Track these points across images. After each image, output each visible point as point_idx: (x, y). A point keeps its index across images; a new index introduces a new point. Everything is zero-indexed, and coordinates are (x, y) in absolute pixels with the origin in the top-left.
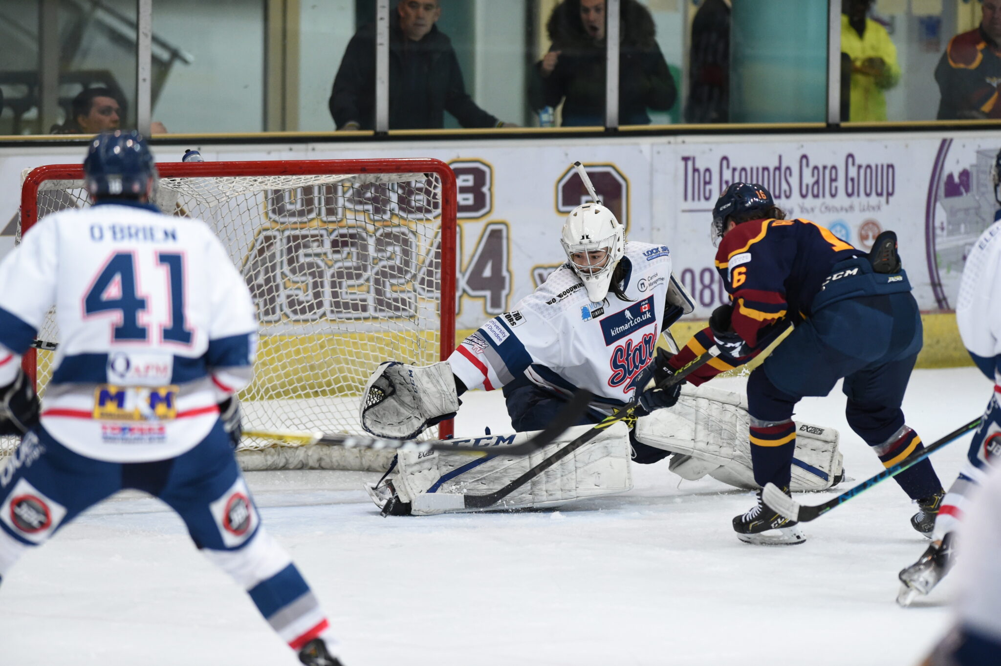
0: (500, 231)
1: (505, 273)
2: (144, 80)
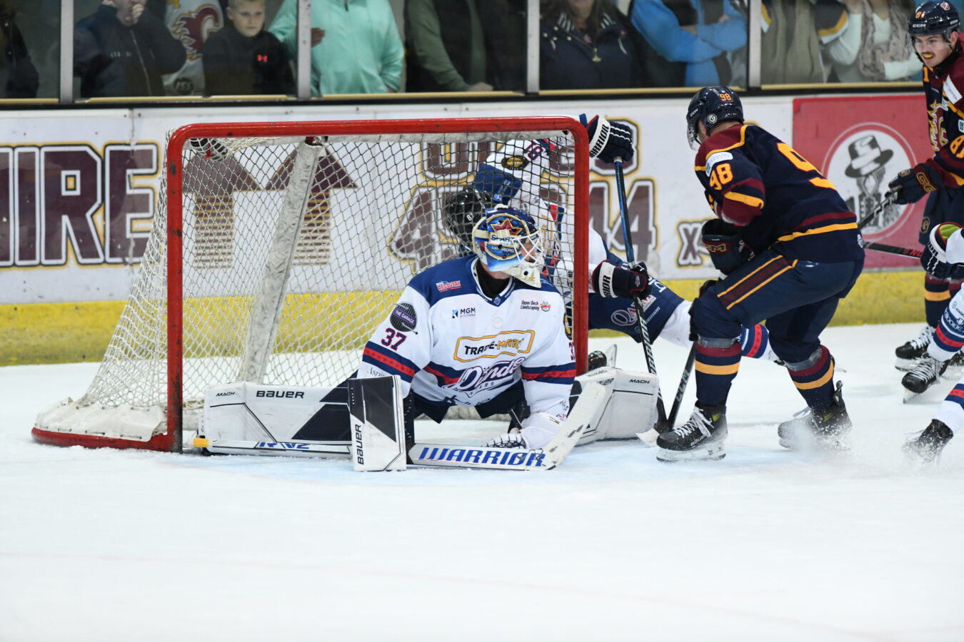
0: (646, 188)
1: (651, 228)
2: (305, 42)
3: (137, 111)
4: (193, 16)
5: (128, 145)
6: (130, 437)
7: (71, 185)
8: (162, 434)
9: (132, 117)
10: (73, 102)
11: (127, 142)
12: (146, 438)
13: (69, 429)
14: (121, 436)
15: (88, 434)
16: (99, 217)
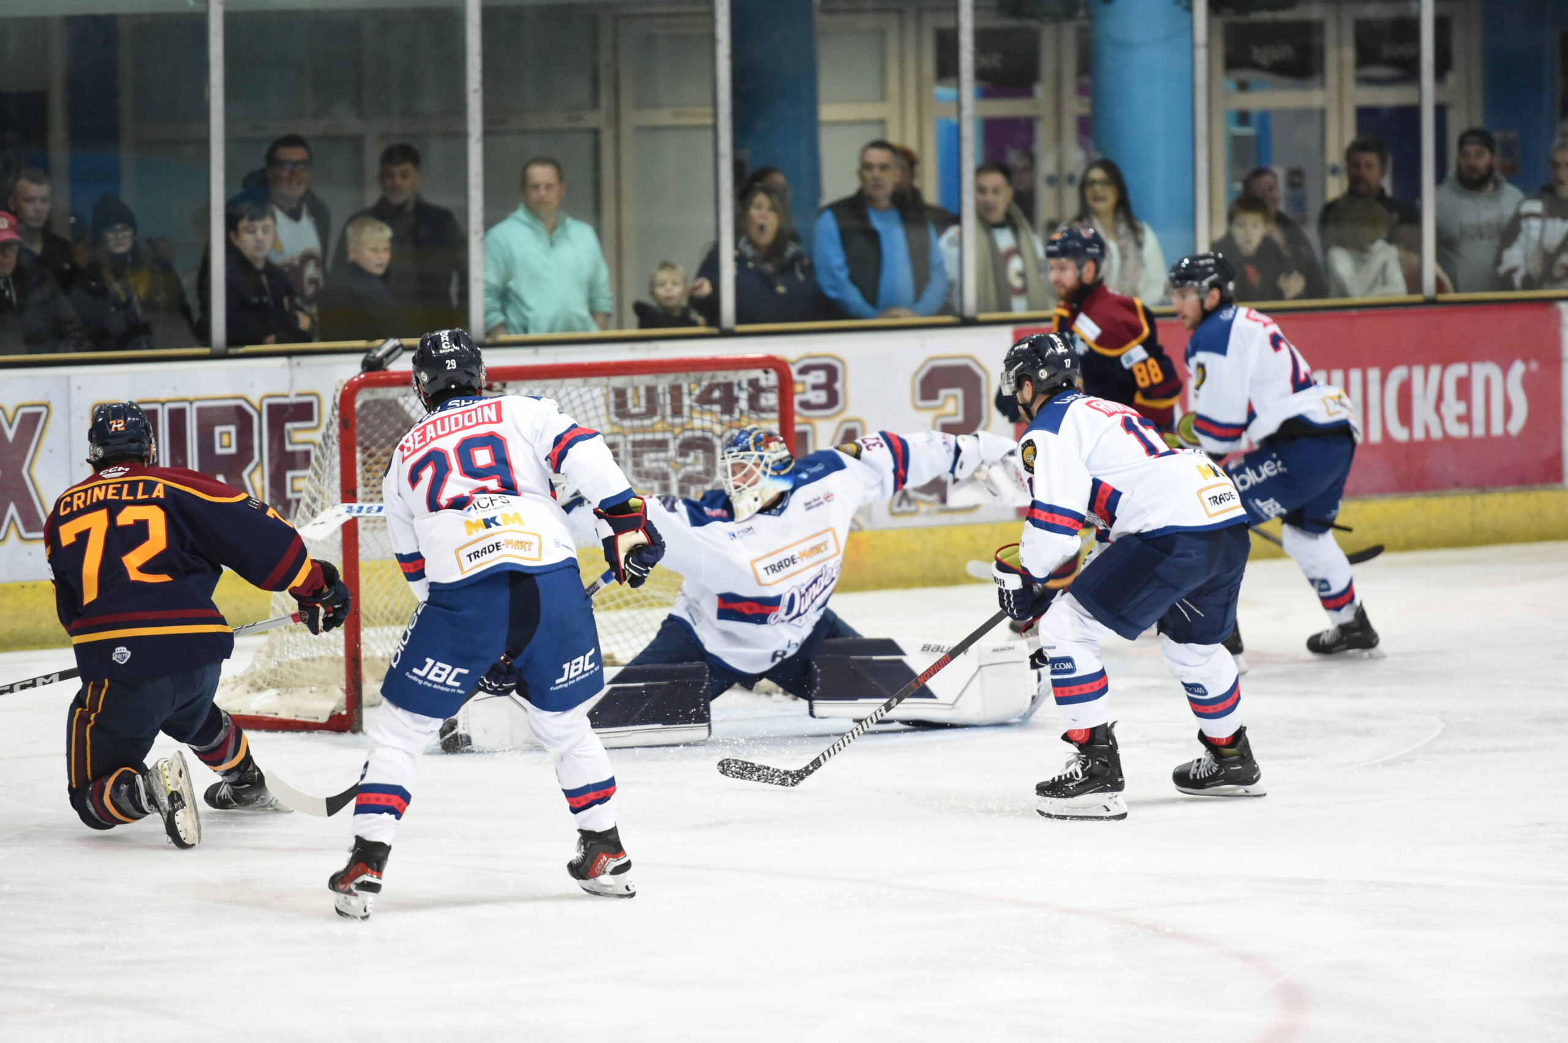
0: (855, 429)
3: (295, 360)
4: (296, 262)
5: (286, 396)
6: (306, 717)
7: (225, 441)
8: (340, 714)
9: (291, 367)
10: (226, 351)
11: (286, 393)
12: (323, 719)
13: (238, 709)
14: (296, 716)
15: (259, 715)
16: (257, 476)
